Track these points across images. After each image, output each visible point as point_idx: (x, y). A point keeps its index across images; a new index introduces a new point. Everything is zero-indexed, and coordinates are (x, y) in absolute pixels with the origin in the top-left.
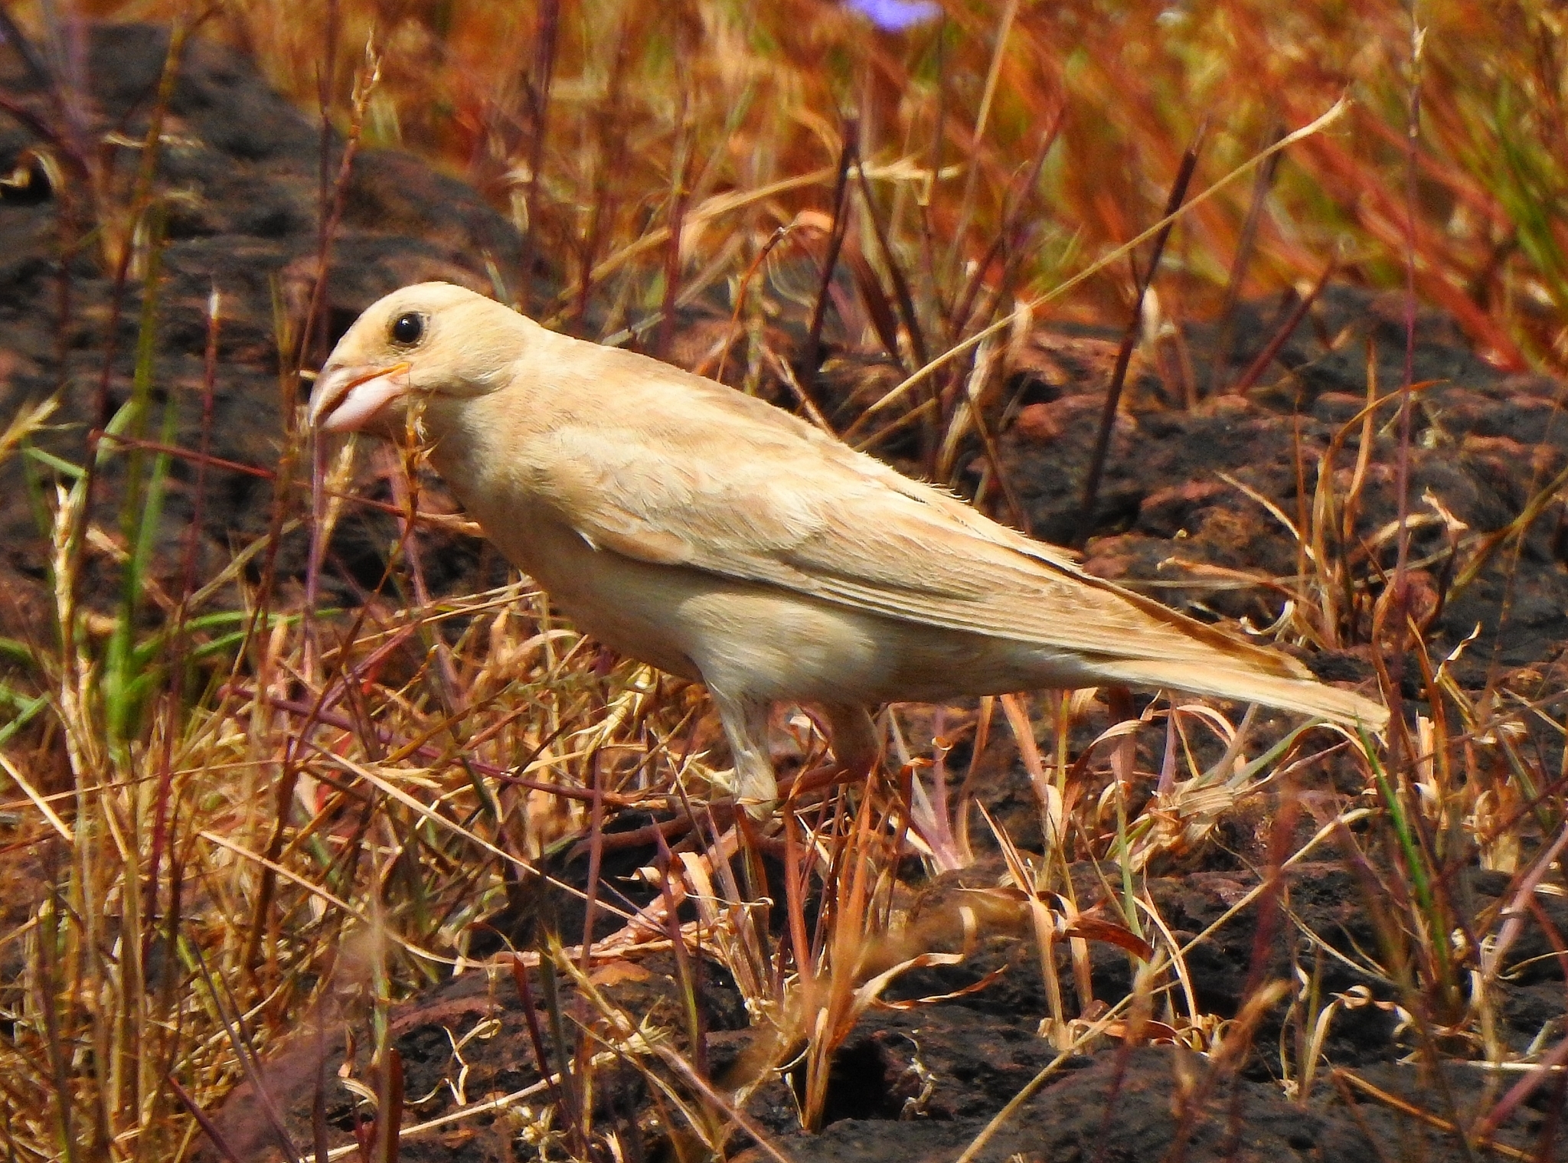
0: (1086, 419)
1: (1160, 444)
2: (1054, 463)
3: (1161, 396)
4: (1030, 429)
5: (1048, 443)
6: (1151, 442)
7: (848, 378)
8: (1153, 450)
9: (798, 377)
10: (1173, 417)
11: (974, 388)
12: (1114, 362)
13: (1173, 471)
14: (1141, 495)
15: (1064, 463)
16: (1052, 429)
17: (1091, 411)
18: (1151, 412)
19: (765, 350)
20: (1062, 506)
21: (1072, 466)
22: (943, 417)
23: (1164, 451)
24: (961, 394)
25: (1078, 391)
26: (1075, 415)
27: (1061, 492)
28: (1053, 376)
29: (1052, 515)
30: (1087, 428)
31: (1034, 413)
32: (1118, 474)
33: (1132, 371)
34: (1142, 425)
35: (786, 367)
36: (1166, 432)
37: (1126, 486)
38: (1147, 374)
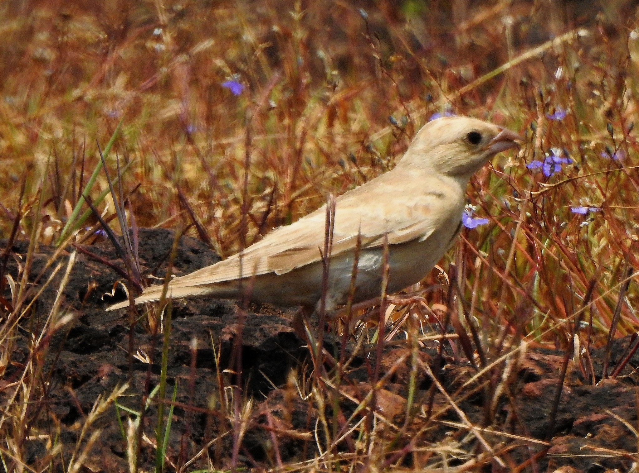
0: (551, 388)
1: (581, 398)
2: (538, 406)
3: (582, 379)
4: (528, 393)
5: (535, 398)
6: (577, 398)
7: (454, 372)
8: (578, 401)
9: (433, 372)
10: (587, 387)
11: (505, 376)
12: (562, 365)
13: (586, 409)
14: (573, 420)
15: (542, 406)
16: (537, 393)
17: (553, 386)
18: (578, 386)
19: (419, 361)
20: (541, 424)
21: (545, 408)
22: (492, 388)
23: (582, 402)
24: (500, 380)
25: (548, 377)
26: (546, 387)
27: (541, 418)
28: (537, 371)
29: (537, 428)
30: (551, 392)
31: (530, 386)
32: (564, 411)
33: (570, 369)
34: (574, 391)
35: (428, 367)
36: (584, 394)
37: (567, 416)
38: (576, 370)
